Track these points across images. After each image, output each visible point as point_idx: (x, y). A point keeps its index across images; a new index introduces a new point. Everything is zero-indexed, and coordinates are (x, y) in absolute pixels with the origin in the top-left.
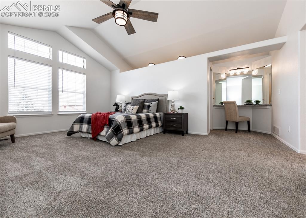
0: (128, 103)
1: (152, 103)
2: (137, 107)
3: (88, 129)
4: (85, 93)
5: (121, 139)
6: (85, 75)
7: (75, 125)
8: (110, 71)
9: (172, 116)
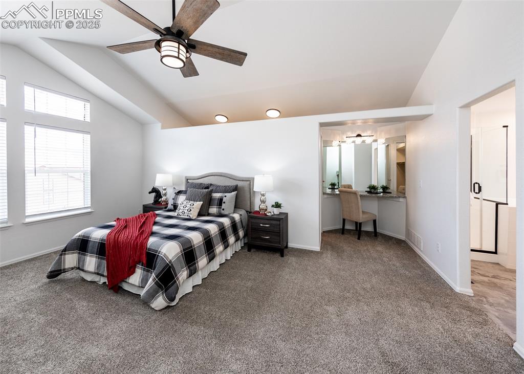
0: (180, 192)
1: (226, 194)
2: (198, 204)
3: (99, 266)
4: (89, 172)
5: (175, 296)
6: (89, 136)
7: (66, 256)
8: (141, 126)
9: (262, 221)
